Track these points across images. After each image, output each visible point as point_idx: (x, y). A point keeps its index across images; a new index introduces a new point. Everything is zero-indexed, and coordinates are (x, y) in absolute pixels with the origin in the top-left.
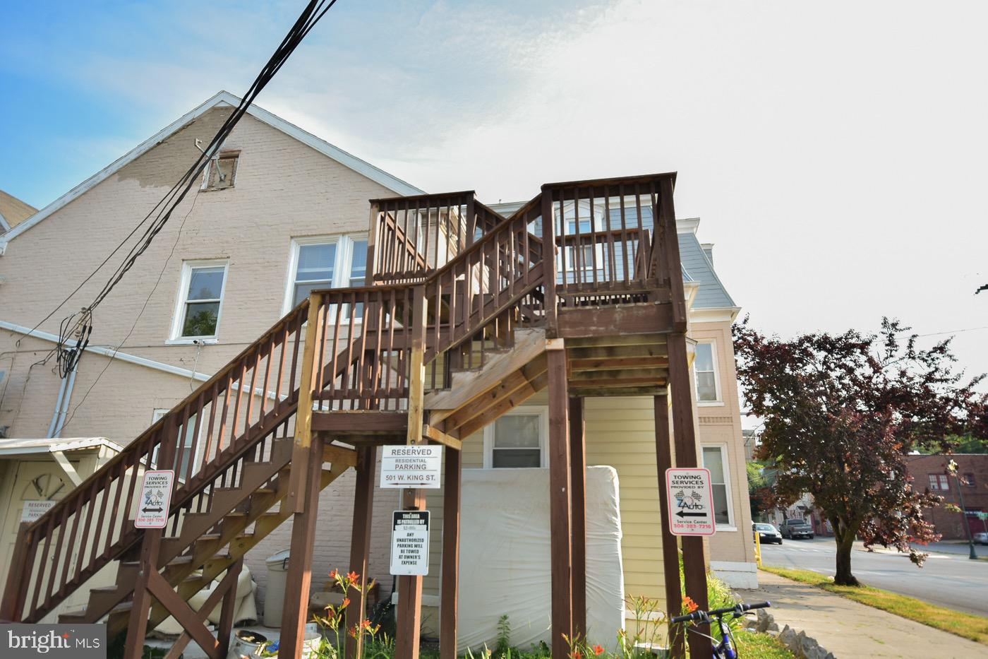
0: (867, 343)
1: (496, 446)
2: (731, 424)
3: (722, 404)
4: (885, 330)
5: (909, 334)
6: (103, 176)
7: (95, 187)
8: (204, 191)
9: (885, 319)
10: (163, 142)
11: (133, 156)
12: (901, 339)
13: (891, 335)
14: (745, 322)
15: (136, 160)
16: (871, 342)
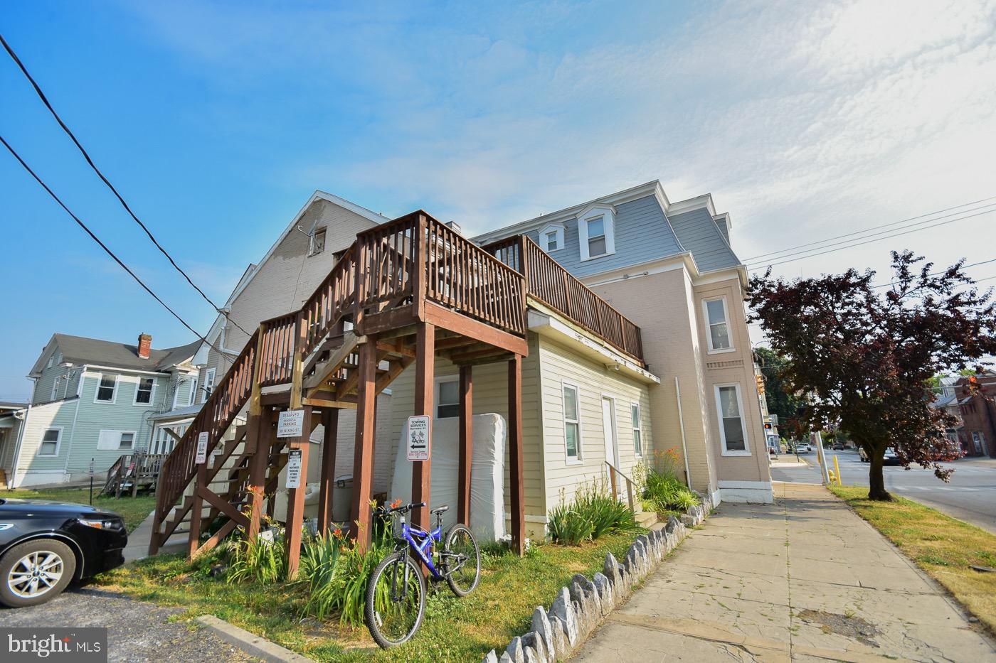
0: (866, 280)
1: (440, 404)
2: (742, 366)
3: (734, 350)
4: (897, 264)
5: (922, 264)
6: (267, 258)
7: (264, 265)
8: (311, 256)
9: (895, 253)
10: (292, 230)
11: (279, 243)
12: (915, 269)
13: (903, 268)
14: (768, 274)
15: (281, 244)
16: (869, 277)
